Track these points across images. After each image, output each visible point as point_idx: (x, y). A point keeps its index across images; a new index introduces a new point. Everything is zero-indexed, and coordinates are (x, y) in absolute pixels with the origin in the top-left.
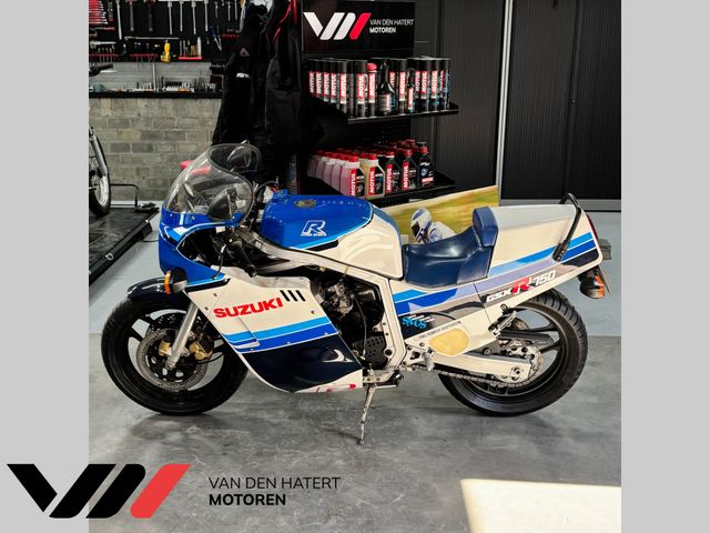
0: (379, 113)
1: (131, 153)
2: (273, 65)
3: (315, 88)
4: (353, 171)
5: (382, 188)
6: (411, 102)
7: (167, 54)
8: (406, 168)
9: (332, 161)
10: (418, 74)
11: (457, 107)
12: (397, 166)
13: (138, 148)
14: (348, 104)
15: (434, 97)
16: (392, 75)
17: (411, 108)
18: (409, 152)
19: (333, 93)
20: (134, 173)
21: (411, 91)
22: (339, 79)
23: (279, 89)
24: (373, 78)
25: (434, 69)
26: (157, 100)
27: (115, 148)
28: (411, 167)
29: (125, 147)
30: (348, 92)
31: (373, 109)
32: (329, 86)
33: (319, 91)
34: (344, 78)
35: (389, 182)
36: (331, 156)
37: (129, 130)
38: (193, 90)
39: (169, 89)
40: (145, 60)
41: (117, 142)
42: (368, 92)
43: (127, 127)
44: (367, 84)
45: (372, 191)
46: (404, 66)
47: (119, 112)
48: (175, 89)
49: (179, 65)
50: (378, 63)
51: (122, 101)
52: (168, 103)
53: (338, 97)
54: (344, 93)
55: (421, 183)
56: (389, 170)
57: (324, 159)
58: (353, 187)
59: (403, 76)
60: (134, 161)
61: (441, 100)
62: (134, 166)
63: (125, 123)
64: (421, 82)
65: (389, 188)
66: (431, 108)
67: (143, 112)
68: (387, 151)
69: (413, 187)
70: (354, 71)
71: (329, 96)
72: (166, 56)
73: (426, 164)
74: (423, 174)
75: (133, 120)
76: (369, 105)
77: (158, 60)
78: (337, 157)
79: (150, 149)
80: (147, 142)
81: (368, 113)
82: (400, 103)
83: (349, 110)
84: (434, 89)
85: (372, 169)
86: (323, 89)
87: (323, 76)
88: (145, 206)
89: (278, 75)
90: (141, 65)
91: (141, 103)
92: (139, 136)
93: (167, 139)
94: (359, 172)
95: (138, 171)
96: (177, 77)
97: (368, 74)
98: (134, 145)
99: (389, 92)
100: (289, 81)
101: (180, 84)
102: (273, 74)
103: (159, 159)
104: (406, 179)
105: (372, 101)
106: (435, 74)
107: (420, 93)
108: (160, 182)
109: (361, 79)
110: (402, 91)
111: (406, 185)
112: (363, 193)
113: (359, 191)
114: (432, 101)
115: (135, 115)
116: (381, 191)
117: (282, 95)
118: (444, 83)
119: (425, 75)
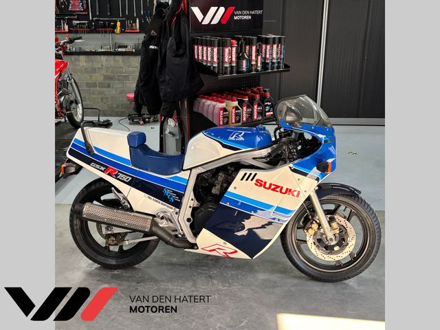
0: (239, 72)
1: (98, 88)
2: (171, 41)
3: (198, 56)
4: (221, 109)
5: (240, 119)
6: (259, 64)
7: (119, 28)
8: (256, 107)
9: (209, 102)
10: (264, 46)
11: (289, 67)
12: (250, 105)
13: (101, 85)
14: (218, 66)
15: (275, 61)
16: (247, 47)
17: (259, 68)
18: (258, 96)
19: (209, 59)
20: (100, 100)
21: (259, 57)
22: (213, 50)
23: (175, 56)
24: (234, 49)
25: (274, 43)
26: (113, 56)
27: (88, 85)
28: (259, 105)
29: (94, 85)
30: (218, 59)
31: (235, 70)
32: (206, 54)
33: (200, 58)
34: (216, 50)
35: (245, 115)
36: (208, 99)
37: (96, 74)
38: (134, 50)
39: (120, 50)
40: (106, 32)
41: (90, 81)
42: (231, 58)
43: (95, 73)
44: (230, 53)
45: (233, 122)
46: (255, 41)
47: (90, 64)
48: (123, 50)
49: (126, 35)
50: (238, 40)
51: (93, 57)
52: (119, 58)
53: (212, 62)
54: (215, 60)
55: (265, 116)
56: (245, 108)
57: (204, 100)
58: (221, 119)
59: (254, 48)
60: (99, 93)
61: (278, 63)
62: (100, 96)
63: (94, 70)
64: (266, 52)
65: (245, 119)
66: (272, 68)
67: (105, 63)
68: (244, 95)
69: (260, 118)
70: (222, 45)
71: (207, 61)
72: (118, 30)
73: (269, 104)
74: (267, 110)
75: (98, 68)
76: (232, 67)
77: (114, 32)
78: (212, 100)
79: (109, 86)
80: (107, 82)
81: (231, 72)
82: (252, 65)
83: (219, 70)
84: (274, 56)
85: (233, 108)
86: (203, 56)
87: (203, 49)
88: (104, 122)
89: (174, 47)
90: (103, 35)
91: (103, 58)
92: (102, 78)
93: (119, 80)
94: (225, 110)
95: (102, 99)
96: (125, 42)
97: (232, 47)
98: (100, 83)
99: (245, 58)
100: (181, 52)
101: (127, 47)
102: (171, 46)
103: (114, 92)
104: (255, 113)
105: (234, 64)
106: (275, 46)
107: (265, 58)
108: (115, 106)
109: (227, 50)
110: (254, 58)
111: (255, 117)
112: (227, 123)
113: (225, 121)
114: (273, 63)
115: (100, 66)
116: (239, 121)
117: (177, 60)
118: (281, 52)
119: (268, 47)
